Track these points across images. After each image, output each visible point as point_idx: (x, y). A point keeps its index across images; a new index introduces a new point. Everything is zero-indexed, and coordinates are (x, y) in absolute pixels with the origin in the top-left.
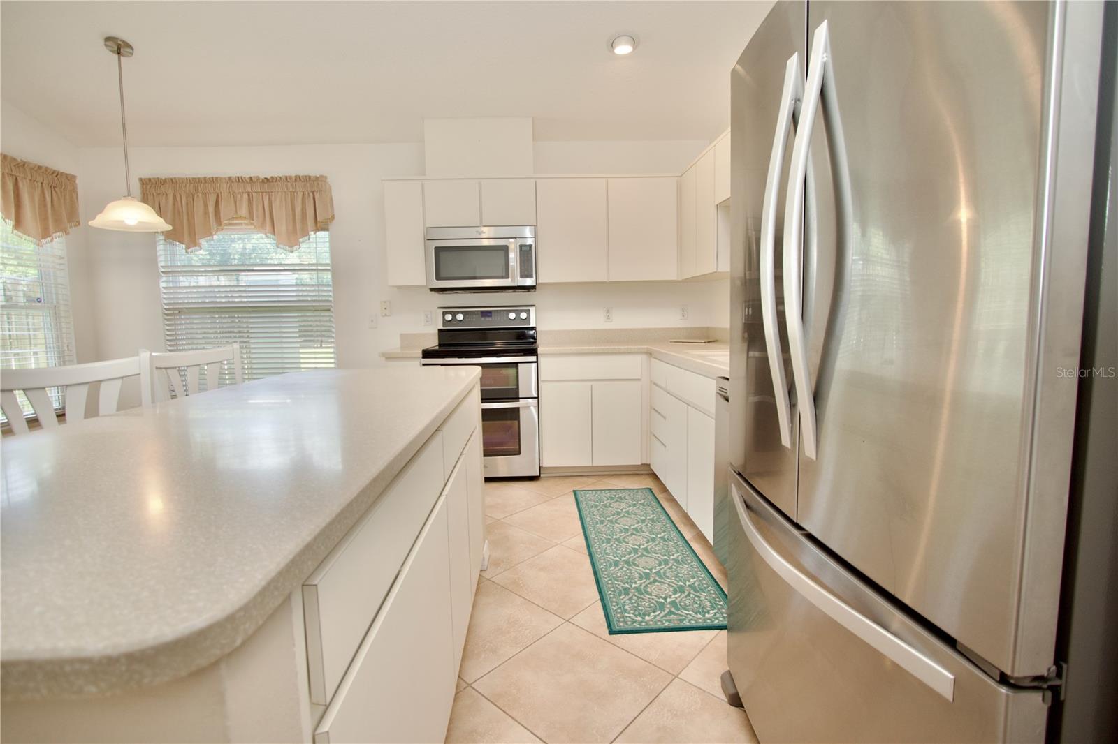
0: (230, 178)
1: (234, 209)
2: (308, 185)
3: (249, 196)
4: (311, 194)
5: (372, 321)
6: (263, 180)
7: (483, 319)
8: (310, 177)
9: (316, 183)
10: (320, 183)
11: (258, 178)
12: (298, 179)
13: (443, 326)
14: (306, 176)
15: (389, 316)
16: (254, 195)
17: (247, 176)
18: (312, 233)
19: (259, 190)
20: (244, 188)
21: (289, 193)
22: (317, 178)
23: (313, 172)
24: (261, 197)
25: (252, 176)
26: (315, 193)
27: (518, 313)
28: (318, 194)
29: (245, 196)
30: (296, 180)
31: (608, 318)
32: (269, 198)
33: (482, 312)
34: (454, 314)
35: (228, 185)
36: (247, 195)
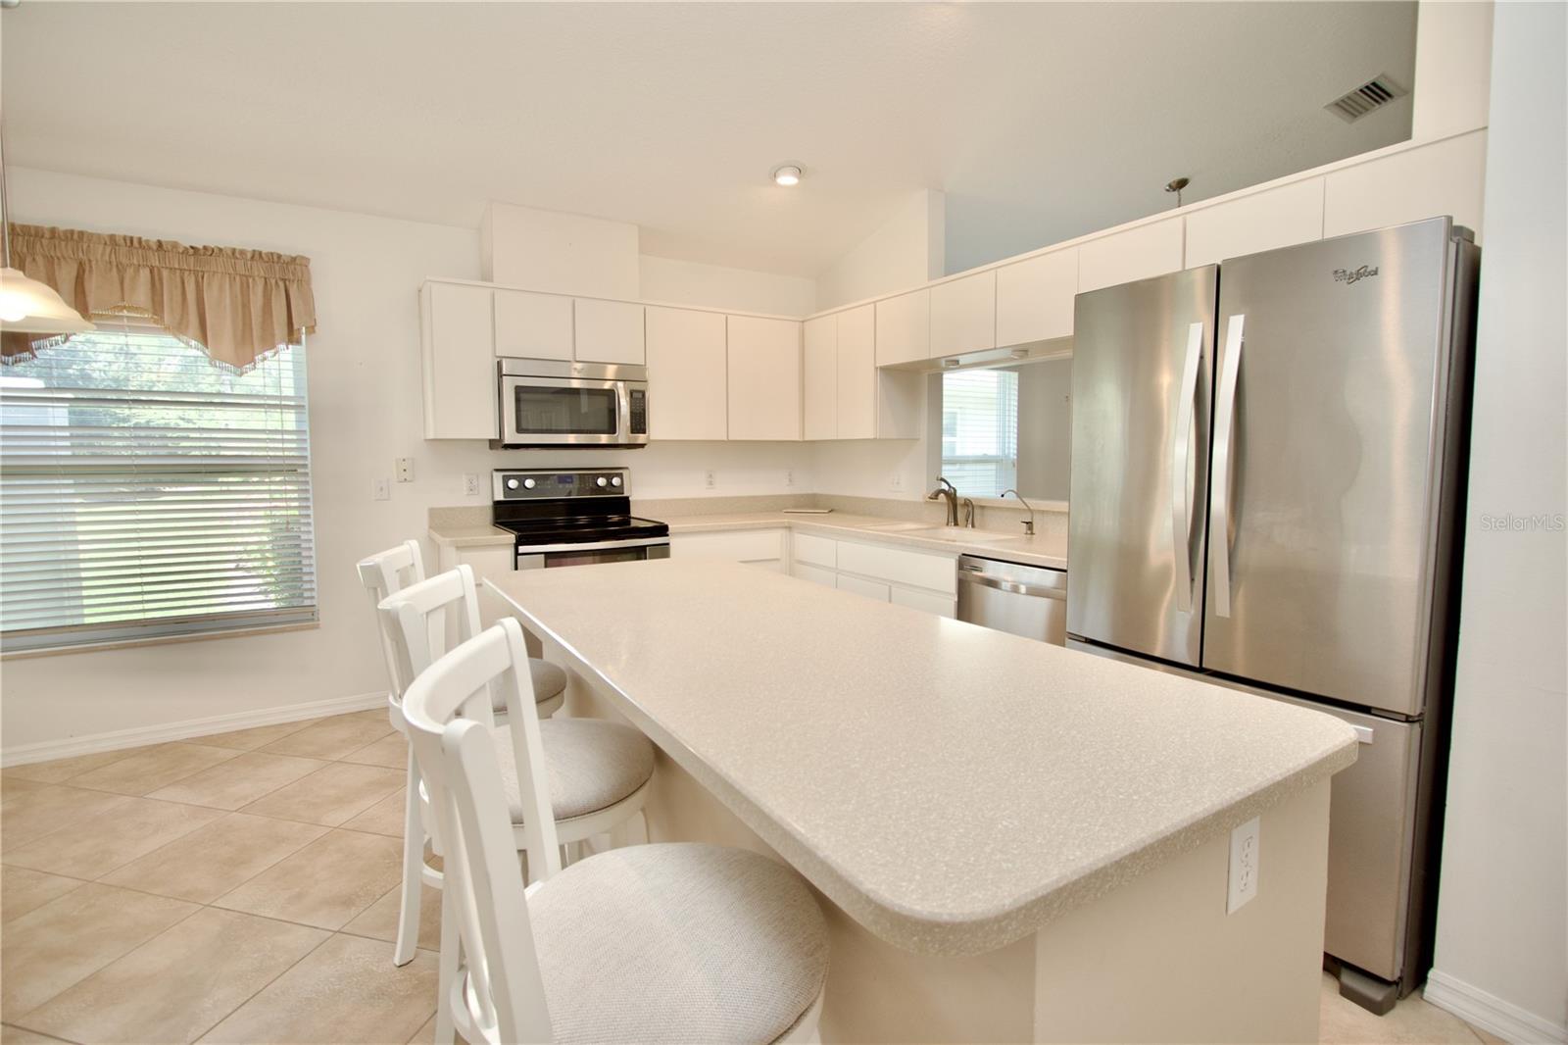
0: (112, 237)
1: (119, 294)
2: (277, 268)
3: (151, 272)
4: (281, 284)
5: (382, 489)
6: (186, 249)
7: (561, 486)
8: (279, 256)
9: (291, 268)
10: (298, 267)
11: (175, 245)
12: (257, 256)
13: (505, 497)
14: (272, 254)
15: (410, 481)
16: (165, 273)
17: (153, 239)
18: (282, 346)
19: (177, 266)
20: (145, 258)
21: (238, 278)
22: (294, 259)
23: (286, 246)
24: (178, 280)
25: (162, 239)
26: (287, 283)
27: (609, 477)
28: (295, 286)
29: (145, 274)
30: (253, 257)
31: (711, 483)
32: (197, 282)
33: (559, 476)
34: (521, 480)
35: (108, 250)
36: (147, 271)
